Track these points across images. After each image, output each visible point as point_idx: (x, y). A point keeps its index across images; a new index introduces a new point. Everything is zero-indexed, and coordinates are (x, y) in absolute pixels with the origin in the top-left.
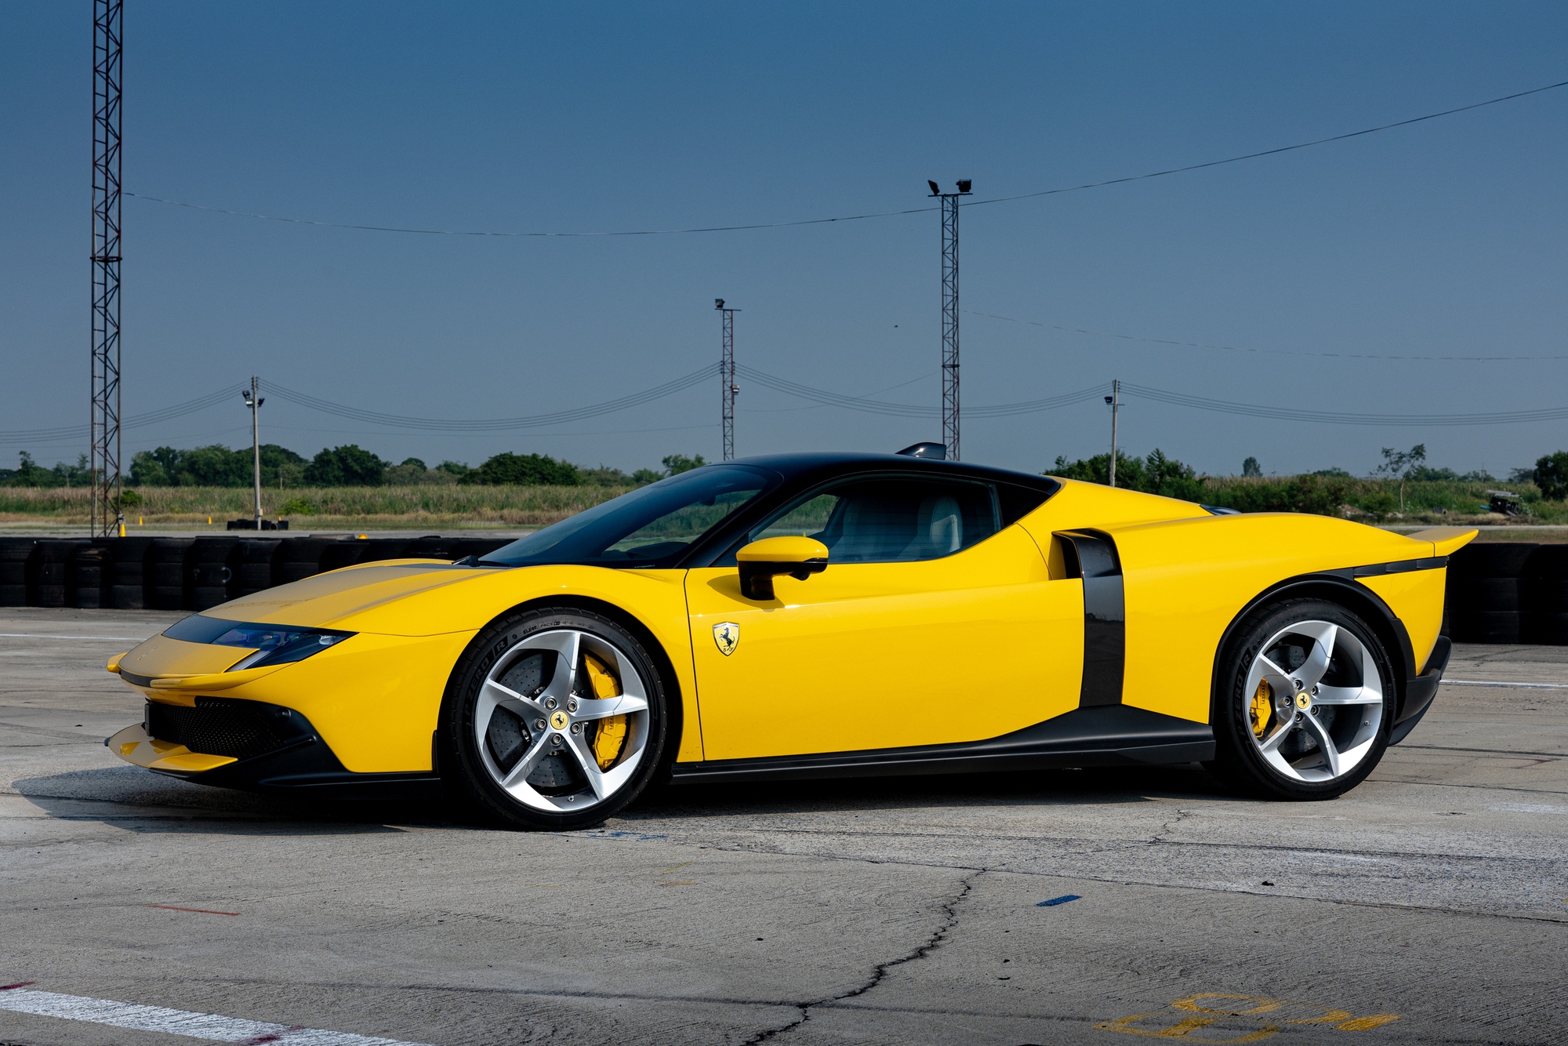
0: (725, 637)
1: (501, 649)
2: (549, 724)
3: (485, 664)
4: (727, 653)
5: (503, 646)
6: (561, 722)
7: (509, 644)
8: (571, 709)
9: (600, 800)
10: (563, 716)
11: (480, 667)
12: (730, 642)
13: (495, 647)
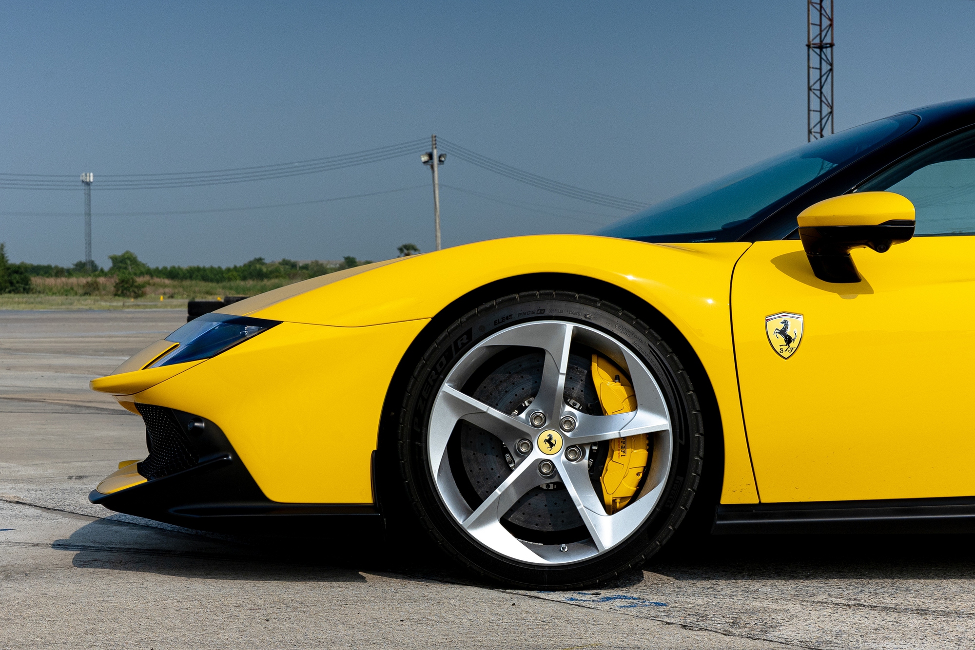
0: (783, 332)
1: (463, 345)
2: (535, 446)
3: (441, 364)
4: (786, 354)
5: (465, 341)
6: (552, 445)
7: (474, 338)
8: (566, 427)
9: (601, 551)
10: (556, 436)
11: (434, 368)
12: (789, 340)
13: (456, 343)
